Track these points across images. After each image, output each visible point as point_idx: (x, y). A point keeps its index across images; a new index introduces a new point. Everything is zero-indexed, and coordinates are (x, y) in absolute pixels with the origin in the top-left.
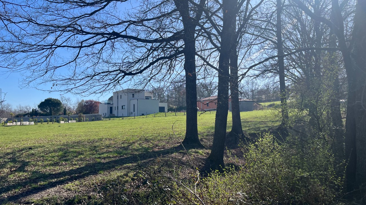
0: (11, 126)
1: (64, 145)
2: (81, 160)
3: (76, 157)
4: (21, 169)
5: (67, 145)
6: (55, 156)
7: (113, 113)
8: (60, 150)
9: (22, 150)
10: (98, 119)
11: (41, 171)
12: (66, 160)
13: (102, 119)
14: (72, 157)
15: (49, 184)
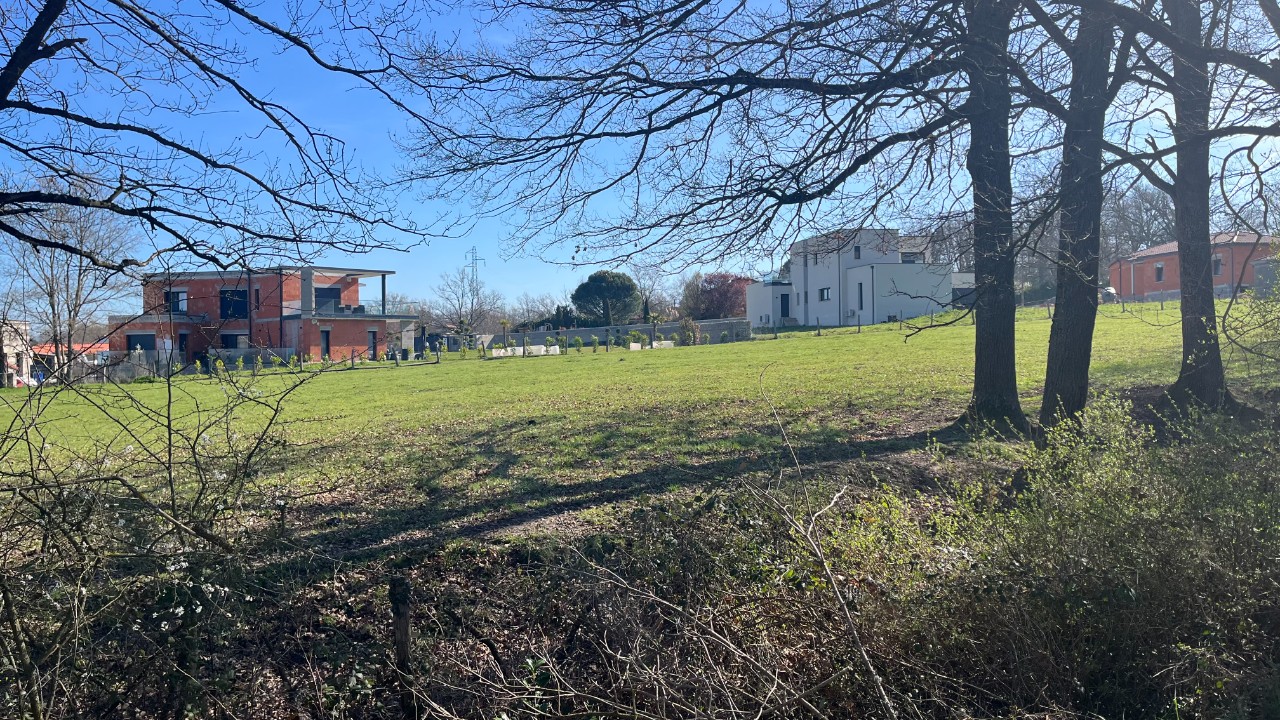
0: (501, 358)
1: (614, 415)
2: (643, 456)
3: (632, 447)
4: (500, 472)
5: (621, 416)
6: (581, 445)
7: (792, 314)
8: (600, 428)
9: (511, 426)
10: (739, 335)
11: (542, 479)
12: (603, 456)
13: (752, 335)
14: (622, 448)
15: (548, 507)
